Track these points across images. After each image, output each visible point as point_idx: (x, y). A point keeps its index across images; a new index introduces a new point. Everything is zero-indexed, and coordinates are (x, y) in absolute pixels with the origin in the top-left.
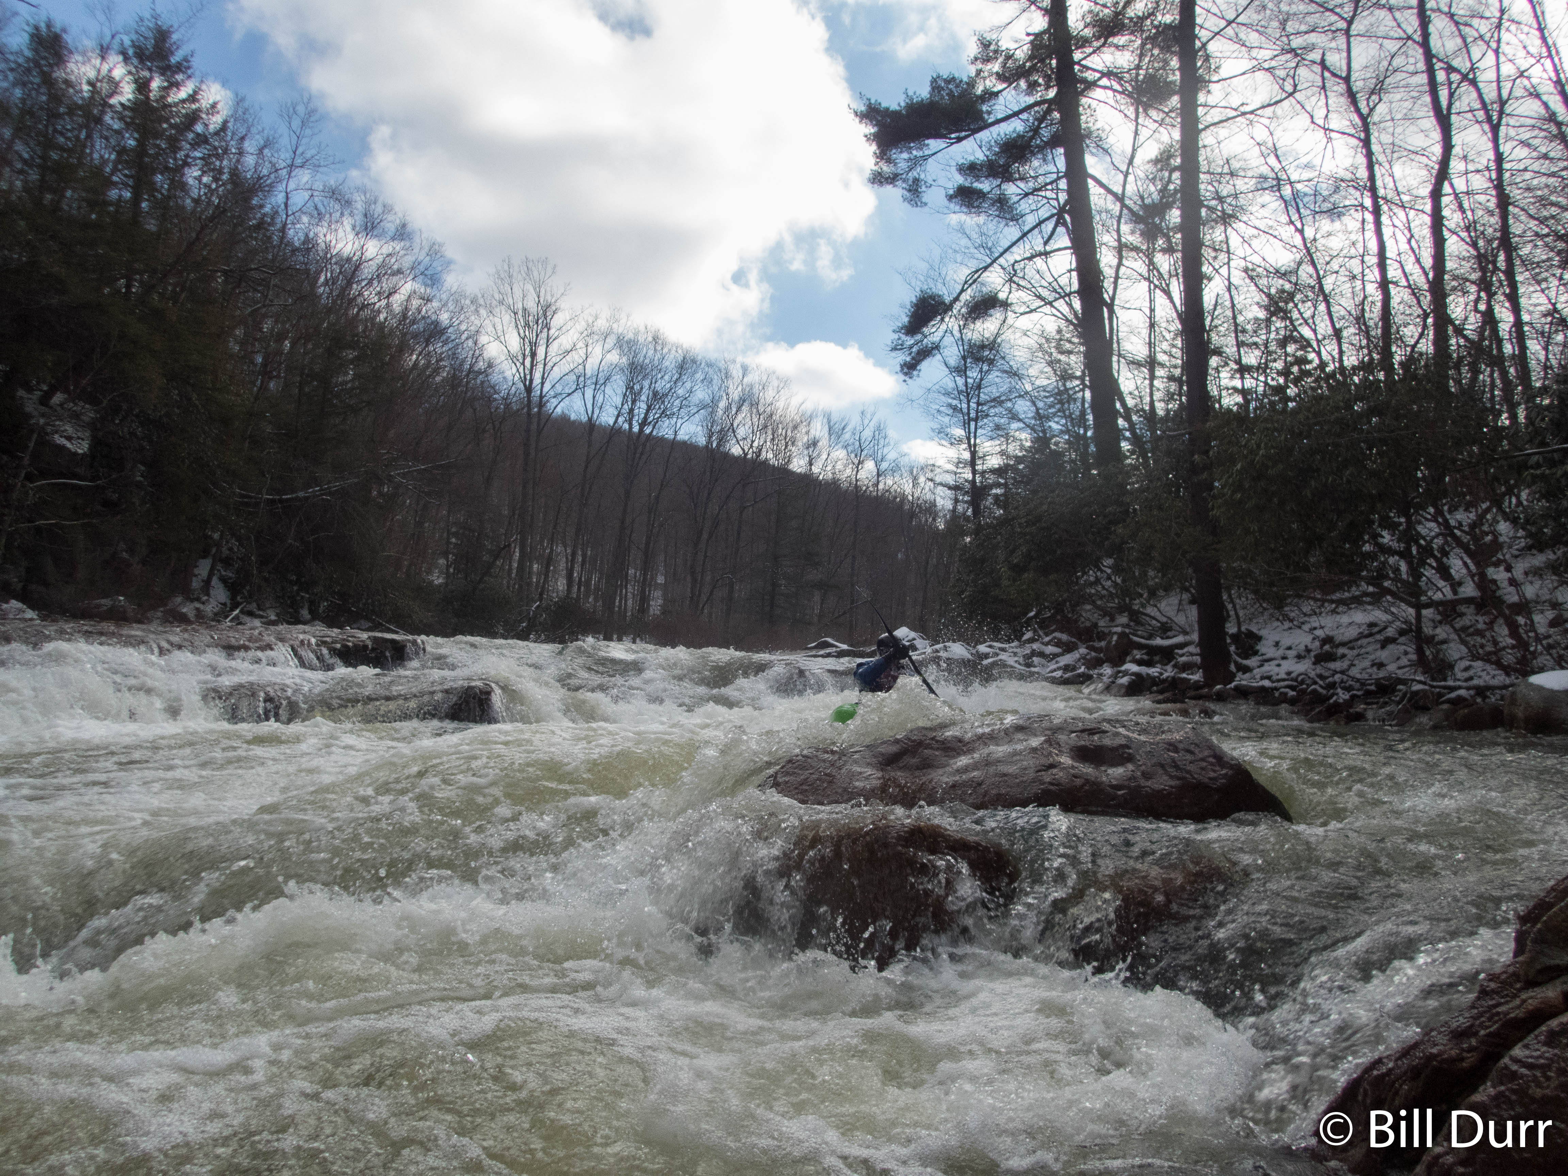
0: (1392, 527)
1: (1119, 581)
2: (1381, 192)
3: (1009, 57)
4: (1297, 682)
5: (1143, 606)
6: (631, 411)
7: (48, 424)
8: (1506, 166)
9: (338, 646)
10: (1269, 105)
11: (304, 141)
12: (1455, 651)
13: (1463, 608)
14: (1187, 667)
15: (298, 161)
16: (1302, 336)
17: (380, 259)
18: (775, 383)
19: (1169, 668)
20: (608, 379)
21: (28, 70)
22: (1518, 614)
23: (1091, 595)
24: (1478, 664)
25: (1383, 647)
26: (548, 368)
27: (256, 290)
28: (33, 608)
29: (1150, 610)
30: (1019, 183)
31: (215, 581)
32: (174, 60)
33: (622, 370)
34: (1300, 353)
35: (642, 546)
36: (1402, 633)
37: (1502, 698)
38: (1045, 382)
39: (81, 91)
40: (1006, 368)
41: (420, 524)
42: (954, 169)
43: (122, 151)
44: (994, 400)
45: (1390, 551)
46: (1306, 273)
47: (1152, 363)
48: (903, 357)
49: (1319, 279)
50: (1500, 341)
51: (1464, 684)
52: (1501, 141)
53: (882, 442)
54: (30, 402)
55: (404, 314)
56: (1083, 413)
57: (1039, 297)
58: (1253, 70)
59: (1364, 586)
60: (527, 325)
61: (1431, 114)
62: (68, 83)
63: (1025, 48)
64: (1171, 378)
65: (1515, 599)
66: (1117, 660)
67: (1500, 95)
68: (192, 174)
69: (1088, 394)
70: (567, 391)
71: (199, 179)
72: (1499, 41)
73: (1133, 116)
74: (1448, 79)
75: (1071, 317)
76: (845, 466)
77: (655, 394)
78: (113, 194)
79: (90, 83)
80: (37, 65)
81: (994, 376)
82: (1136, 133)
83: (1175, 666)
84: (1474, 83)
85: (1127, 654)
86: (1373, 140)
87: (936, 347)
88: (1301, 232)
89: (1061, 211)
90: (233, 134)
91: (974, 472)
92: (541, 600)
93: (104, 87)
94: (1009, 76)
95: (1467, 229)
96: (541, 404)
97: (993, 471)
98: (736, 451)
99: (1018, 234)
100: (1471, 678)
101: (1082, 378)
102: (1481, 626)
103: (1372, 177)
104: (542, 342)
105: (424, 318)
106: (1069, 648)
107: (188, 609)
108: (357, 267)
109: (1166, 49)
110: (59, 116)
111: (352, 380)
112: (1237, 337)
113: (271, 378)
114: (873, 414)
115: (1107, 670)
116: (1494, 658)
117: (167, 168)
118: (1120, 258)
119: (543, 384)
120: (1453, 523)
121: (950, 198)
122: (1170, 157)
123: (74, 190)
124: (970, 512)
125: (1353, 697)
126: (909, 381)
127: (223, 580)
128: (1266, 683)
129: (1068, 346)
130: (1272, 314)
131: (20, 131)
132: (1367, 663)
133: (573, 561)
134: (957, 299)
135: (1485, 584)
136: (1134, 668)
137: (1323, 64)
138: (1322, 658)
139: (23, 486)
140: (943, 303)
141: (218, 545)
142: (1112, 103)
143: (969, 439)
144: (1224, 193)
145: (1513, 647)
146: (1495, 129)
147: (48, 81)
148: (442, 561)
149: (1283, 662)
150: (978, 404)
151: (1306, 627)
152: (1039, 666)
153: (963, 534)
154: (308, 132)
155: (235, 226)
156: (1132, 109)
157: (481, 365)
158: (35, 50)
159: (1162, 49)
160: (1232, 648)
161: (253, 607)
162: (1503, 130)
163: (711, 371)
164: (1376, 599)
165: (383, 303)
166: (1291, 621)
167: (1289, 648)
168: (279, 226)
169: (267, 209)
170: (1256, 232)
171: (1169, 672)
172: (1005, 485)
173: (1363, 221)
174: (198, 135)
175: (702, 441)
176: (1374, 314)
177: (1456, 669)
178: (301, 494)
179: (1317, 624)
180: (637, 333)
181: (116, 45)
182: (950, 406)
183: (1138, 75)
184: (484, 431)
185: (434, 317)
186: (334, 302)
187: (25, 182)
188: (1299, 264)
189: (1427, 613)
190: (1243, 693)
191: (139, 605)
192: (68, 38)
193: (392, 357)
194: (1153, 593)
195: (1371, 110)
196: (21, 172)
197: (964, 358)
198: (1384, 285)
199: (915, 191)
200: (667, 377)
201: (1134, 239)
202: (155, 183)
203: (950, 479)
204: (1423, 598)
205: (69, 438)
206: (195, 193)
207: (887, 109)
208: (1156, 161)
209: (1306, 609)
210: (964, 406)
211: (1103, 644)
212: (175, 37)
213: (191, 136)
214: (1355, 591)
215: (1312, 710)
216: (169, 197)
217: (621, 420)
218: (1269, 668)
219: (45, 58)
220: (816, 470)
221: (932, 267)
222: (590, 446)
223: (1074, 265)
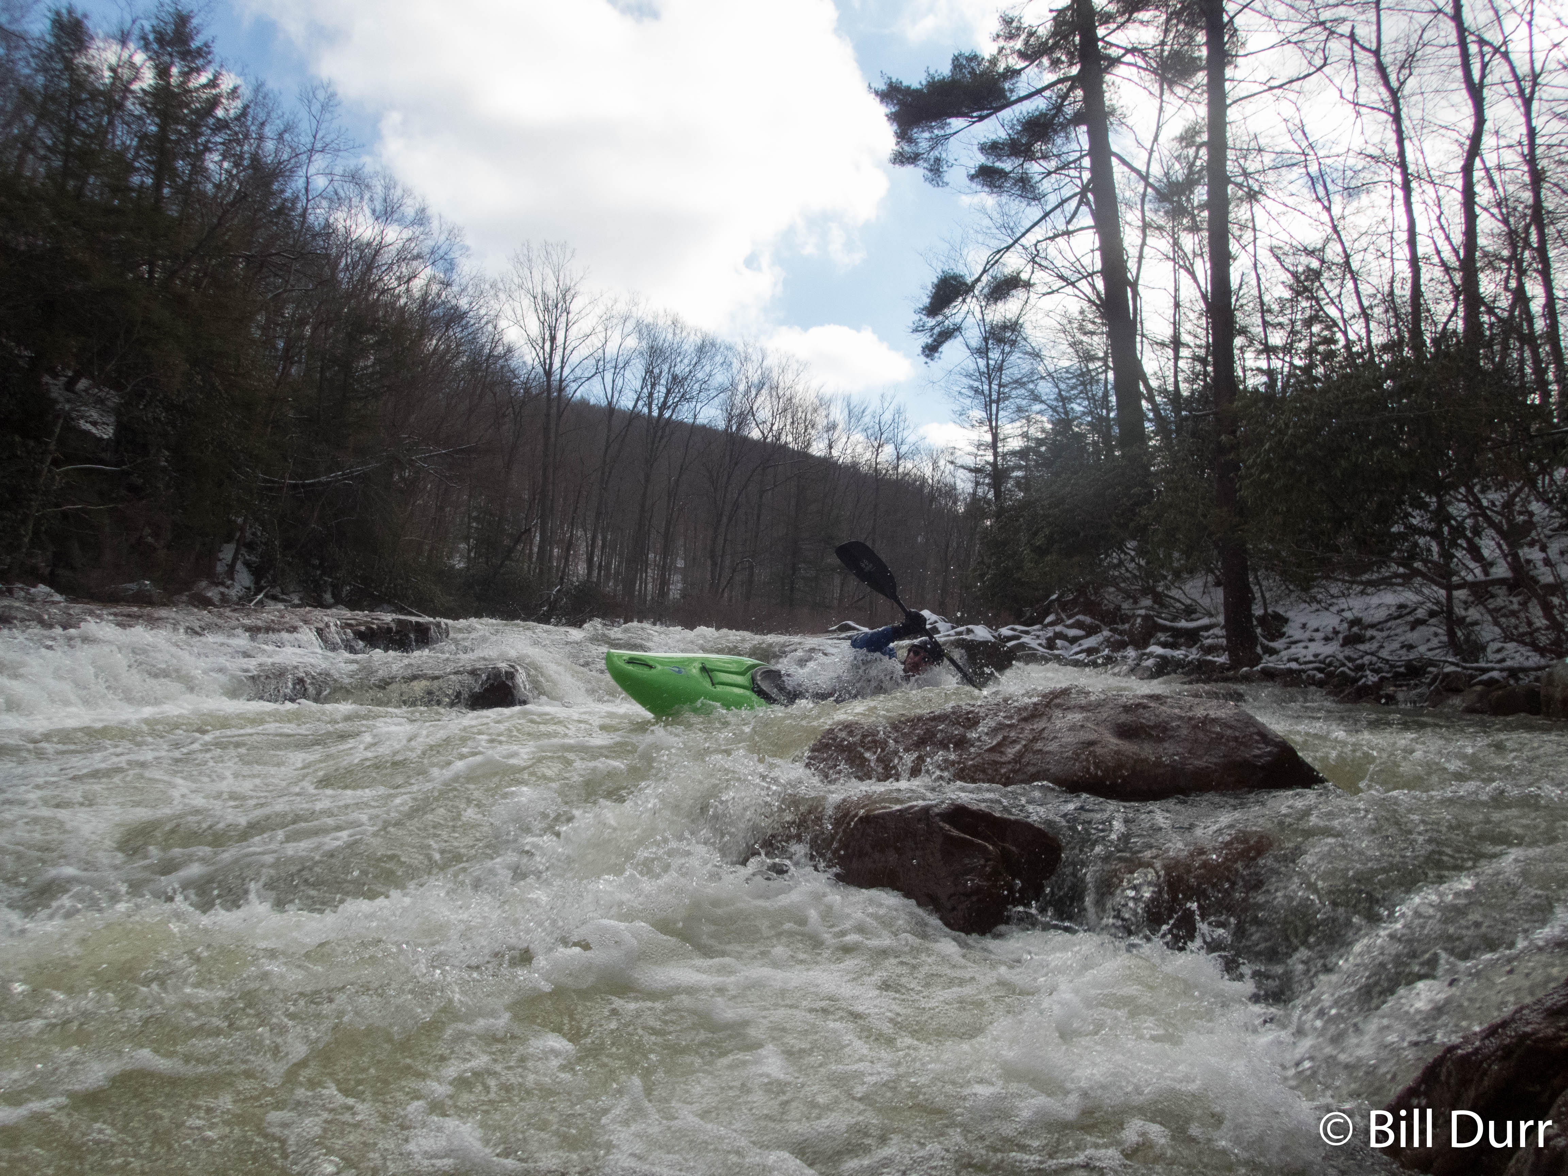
0: (1424, 506)
1: (1142, 562)
2: (1411, 169)
3: (1031, 34)
4: (1325, 665)
5: (1168, 588)
6: (651, 395)
7: (73, 409)
8: (1538, 141)
9: (363, 628)
10: (1298, 79)
11: (324, 125)
12: (1488, 632)
13: (1494, 589)
14: (1210, 650)
15: (319, 145)
16: (1328, 316)
17: (400, 244)
18: (795, 366)
19: (1194, 650)
20: (627, 363)
21: (50, 57)
22: (1553, 595)
23: (1115, 578)
24: (1511, 646)
25: (1413, 629)
26: (567, 352)
27: (276, 275)
28: (60, 591)
29: (1174, 593)
30: (1041, 162)
31: (239, 566)
32: (194, 45)
33: (641, 353)
34: (1325, 333)
35: (662, 530)
36: (1432, 614)
37: (1537, 679)
38: (1067, 364)
39: (102, 77)
40: (1029, 349)
41: (441, 509)
42: (975, 148)
43: (143, 137)
44: (1016, 382)
45: (1422, 532)
46: (1334, 252)
47: (1176, 343)
48: (925, 339)
49: (1347, 257)
50: (1530, 319)
51: (1498, 666)
52: (1534, 115)
53: (902, 425)
54: (55, 388)
55: (424, 300)
56: (1106, 395)
57: (1061, 277)
58: (1281, 44)
59: (1394, 567)
60: (546, 309)
61: (1463, 86)
62: (89, 68)
63: (1048, 25)
64: (1195, 358)
65: (1550, 579)
66: (1141, 641)
67: (1532, 68)
68: (212, 160)
69: (1111, 375)
70: (587, 375)
71: (220, 164)
72: (1532, 13)
73: (1158, 93)
74: (1481, 51)
75: (1094, 297)
76: (865, 449)
77: (675, 377)
78: (136, 179)
79: (113, 69)
80: (59, 51)
81: (1015, 357)
82: (1161, 109)
83: (1202, 648)
84: (1506, 56)
85: (1151, 636)
86: (1403, 115)
87: (958, 329)
88: (1328, 209)
89: (1084, 190)
90: (254, 118)
91: (996, 454)
92: (561, 583)
93: (125, 73)
94: (1031, 54)
95: (1499, 205)
96: (561, 389)
97: (1013, 453)
98: (755, 434)
99: (1040, 214)
100: (1503, 660)
101: (1105, 359)
102: (1515, 607)
103: (1402, 153)
104: (562, 326)
105: (443, 302)
106: (1091, 631)
107: (212, 593)
108: (377, 252)
109: (1191, 23)
110: (80, 102)
111: (374, 365)
112: (1263, 317)
113: (292, 363)
114: (893, 397)
115: (1131, 653)
116: (1527, 639)
117: (188, 154)
118: (1145, 236)
119: (562, 368)
120: (1485, 503)
121: (972, 178)
122: (1198, 133)
123: (97, 176)
124: (991, 495)
125: (1382, 679)
126: (931, 363)
127: (247, 564)
128: (1294, 665)
129: (1090, 327)
130: (1298, 294)
131: (43, 116)
132: (1396, 645)
133: (593, 546)
134: (978, 280)
135: (1519, 567)
136: (1158, 650)
137: (1352, 37)
138: (1350, 640)
139: (50, 471)
140: (966, 284)
141: (242, 529)
142: (1137, 80)
143: (990, 421)
144: (1250, 170)
145: (1547, 628)
146: (1527, 103)
147: (69, 66)
148: (463, 546)
149: (1310, 644)
150: (1000, 385)
151: (1334, 609)
152: (1062, 648)
153: (985, 516)
154: (328, 116)
155: (256, 211)
156: (1157, 86)
157: (500, 350)
158: (57, 36)
159: (1187, 24)
160: (1259, 631)
161: (277, 591)
162: (1535, 105)
163: (730, 354)
164: (1406, 580)
165: (403, 288)
166: (1319, 602)
167: (1317, 630)
168: (299, 211)
169: (288, 194)
170: (1284, 209)
171: (1194, 654)
172: (1026, 468)
173: (1393, 198)
174: (219, 119)
175: (721, 425)
176: (1403, 292)
177: (1489, 650)
178: (323, 479)
179: (1345, 606)
180: (656, 317)
181: (136, 31)
182: (971, 387)
183: (1162, 51)
184: (504, 416)
185: (454, 302)
186: (355, 287)
187: (49, 168)
188: (1327, 240)
189: (1461, 594)
190: (1269, 675)
191: (165, 589)
192: (89, 24)
193: (412, 342)
194: (1177, 575)
195: (1402, 84)
196: (44, 158)
197: (986, 339)
198: (1414, 262)
199: (936, 170)
200: (686, 361)
201: (1160, 219)
202: (176, 169)
203: (970, 462)
204: (1455, 578)
205: (94, 424)
206: (216, 178)
207: (909, 88)
208: (1181, 139)
209: (1334, 591)
210: (986, 387)
211: (1127, 626)
212: (195, 22)
213: (211, 121)
214: (1385, 572)
215: (1341, 692)
216: (189, 183)
217: (640, 403)
218: (1297, 650)
219: (67, 44)
220: (835, 453)
221: (953, 248)
222: (609, 430)
223: (1097, 245)
